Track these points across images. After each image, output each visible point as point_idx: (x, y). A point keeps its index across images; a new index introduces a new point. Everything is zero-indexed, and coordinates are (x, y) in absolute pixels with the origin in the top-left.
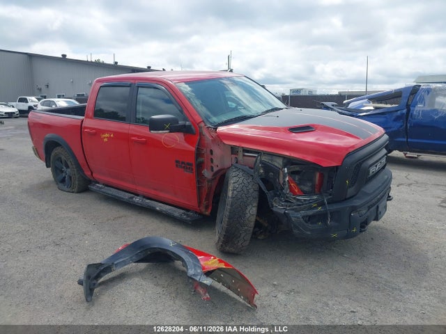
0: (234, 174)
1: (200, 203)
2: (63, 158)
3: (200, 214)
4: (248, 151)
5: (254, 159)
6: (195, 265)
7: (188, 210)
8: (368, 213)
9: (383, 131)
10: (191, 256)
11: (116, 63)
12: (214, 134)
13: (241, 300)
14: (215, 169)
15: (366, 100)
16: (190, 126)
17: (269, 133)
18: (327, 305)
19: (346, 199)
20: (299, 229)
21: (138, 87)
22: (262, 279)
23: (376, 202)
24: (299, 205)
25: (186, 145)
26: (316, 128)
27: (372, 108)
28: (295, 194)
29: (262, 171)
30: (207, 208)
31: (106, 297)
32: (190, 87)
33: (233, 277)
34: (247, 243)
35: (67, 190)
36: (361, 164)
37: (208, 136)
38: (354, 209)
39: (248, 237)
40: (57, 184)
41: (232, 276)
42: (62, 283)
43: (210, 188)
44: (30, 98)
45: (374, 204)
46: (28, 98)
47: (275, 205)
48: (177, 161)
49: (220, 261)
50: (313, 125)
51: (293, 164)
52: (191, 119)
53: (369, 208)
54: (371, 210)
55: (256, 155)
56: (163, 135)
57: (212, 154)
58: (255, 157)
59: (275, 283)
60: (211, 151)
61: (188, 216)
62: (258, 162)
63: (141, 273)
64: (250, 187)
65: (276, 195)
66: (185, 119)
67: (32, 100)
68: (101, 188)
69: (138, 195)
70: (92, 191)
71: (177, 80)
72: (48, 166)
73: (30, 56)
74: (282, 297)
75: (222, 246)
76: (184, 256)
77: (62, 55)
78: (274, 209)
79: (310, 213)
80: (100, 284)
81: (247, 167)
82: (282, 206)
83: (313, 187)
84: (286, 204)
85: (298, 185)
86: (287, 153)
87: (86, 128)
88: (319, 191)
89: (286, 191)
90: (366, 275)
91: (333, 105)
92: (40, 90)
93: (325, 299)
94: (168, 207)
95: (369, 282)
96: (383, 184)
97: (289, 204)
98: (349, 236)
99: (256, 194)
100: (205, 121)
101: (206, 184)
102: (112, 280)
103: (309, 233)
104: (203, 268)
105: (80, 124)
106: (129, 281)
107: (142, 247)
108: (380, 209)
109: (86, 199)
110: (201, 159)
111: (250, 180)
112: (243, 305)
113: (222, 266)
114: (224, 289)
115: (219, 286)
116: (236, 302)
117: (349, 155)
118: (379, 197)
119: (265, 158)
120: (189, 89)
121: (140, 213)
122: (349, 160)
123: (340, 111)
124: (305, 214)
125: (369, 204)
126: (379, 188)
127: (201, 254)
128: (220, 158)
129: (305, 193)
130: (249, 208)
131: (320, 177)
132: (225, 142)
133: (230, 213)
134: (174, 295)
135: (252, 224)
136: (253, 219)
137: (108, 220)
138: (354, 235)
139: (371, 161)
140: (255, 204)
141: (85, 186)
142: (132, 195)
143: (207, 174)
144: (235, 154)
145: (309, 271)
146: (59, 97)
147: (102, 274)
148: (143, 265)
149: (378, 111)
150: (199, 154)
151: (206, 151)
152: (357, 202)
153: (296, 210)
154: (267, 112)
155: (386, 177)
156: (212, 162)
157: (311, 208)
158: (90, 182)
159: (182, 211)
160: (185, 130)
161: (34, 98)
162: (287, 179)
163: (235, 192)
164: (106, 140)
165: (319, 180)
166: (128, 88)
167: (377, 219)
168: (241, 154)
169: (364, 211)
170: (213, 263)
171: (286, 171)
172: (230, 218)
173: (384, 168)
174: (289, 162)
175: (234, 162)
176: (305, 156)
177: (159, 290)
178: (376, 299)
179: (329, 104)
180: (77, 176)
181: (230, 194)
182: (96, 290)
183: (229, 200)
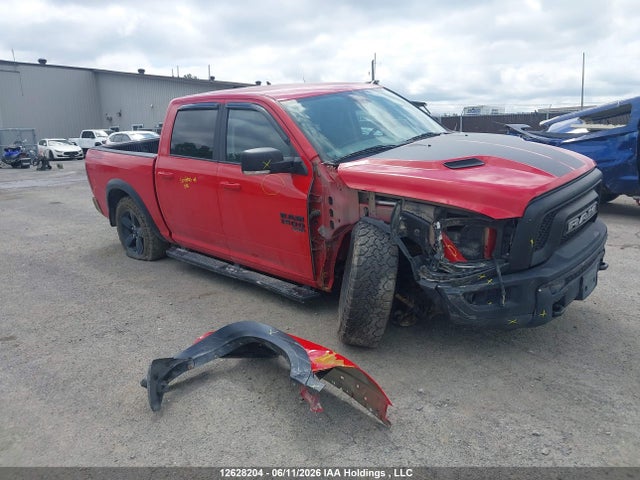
0: (361, 232)
1: (316, 274)
2: (132, 212)
3: (318, 290)
4: (384, 198)
5: (392, 209)
6: (302, 362)
7: (300, 285)
8: (566, 289)
9: (594, 165)
10: (297, 349)
11: (212, 78)
12: (334, 175)
13: (369, 414)
14: (337, 225)
15: (576, 119)
16: (299, 164)
17: (415, 170)
18: (498, 424)
19: (530, 268)
20: (459, 313)
21: (229, 109)
22: (403, 383)
23: (580, 272)
24: (459, 277)
25: (296, 190)
26: (486, 162)
27: (586, 131)
28: (452, 260)
29: (403, 227)
30: (326, 281)
31: (179, 405)
32: (303, 106)
33: (358, 380)
34: (382, 331)
35: (138, 256)
36: (554, 214)
37: (325, 177)
38: (543, 282)
39: (383, 323)
40: (125, 249)
41: (356, 379)
42: (123, 384)
43: (330, 253)
44: (97, 131)
45: (576, 275)
46: (94, 131)
47: (422, 276)
48: (282, 215)
49: (339, 357)
50: (482, 157)
51: (450, 215)
52: (302, 154)
53: (568, 281)
54: (570, 284)
55: (394, 204)
56: (262, 176)
57: (331, 203)
58: (392, 206)
59: (421, 390)
60: (330, 199)
61: (300, 292)
62: (397, 213)
63: (230, 372)
64: (385, 250)
65: (424, 262)
66: (293, 154)
67: (101, 135)
68: (184, 253)
69: (232, 263)
70: (172, 259)
71: (284, 97)
72: (113, 225)
73: (96, 73)
74: (429, 410)
75: (345, 335)
76: (288, 349)
77: (139, 71)
78: (421, 283)
79: (476, 288)
80: (172, 388)
81: (382, 222)
82: (433, 278)
83: (481, 249)
84: (439, 275)
85: (458, 246)
86: (443, 201)
87: (160, 170)
88: (490, 256)
89: (440, 256)
90: (562, 381)
91: (523, 129)
92: (110, 120)
93: (494, 415)
94: (273, 280)
95: (566, 391)
96: (591, 244)
97: (444, 274)
98: (535, 323)
99: (394, 261)
100: (322, 154)
101: (323, 247)
102: (191, 381)
103: (474, 318)
104: (313, 366)
105: (151, 164)
106: (214, 384)
107: (231, 336)
108: (585, 283)
109: (163, 269)
110: (315, 212)
111: (386, 239)
112: (371, 420)
113: (341, 363)
114: (345, 397)
115: (338, 392)
116: (361, 416)
117: (534, 201)
118: (583, 263)
119: (408, 208)
120: (302, 109)
121: (235, 288)
122: (534, 209)
123: (535, 137)
124: (468, 290)
125: (567, 275)
126: (584, 250)
127: (311, 346)
128: (342, 209)
129: (468, 259)
130: (383, 281)
131: (490, 234)
132: (349, 185)
133: (354, 288)
134: (273, 404)
135: (388, 305)
136: (390, 297)
137: (191, 299)
138: (543, 322)
139: (570, 211)
140: (392, 275)
141: (161, 252)
142: (226, 264)
143: (325, 232)
144: (363, 203)
145: (474, 373)
146: (135, 128)
147: (174, 373)
148: (233, 362)
149: (593, 136)
150: (313, 203)
151: (322, 199)
152: (547, 272)
153: (454, 284)
154: (415, 139)
155: (596, 234)
156: (332, 215)
157: (476, 281)
158: (169, 245)
159: (293, 286)
160: (293, 169)
161: (102, 132)
162: (440, 238)
163: (363, 258)
164: (187, 186)
165: (490, 239)
166: (216, 112)
167: (580, 297)
168: (372, 202)
169: (560, 286)
170: (327, 360)
171: (439, 227)
172: (355, 295)
173: (593, 219)
174: (444, 212)
175: (363, 214)
176: (469, 203)
177: (254, 396)
178: (573, 417)
179: (517, 127)
180: (151, 238)
181: (355, 261)
182: (166, 396)
183: (354, 270)
